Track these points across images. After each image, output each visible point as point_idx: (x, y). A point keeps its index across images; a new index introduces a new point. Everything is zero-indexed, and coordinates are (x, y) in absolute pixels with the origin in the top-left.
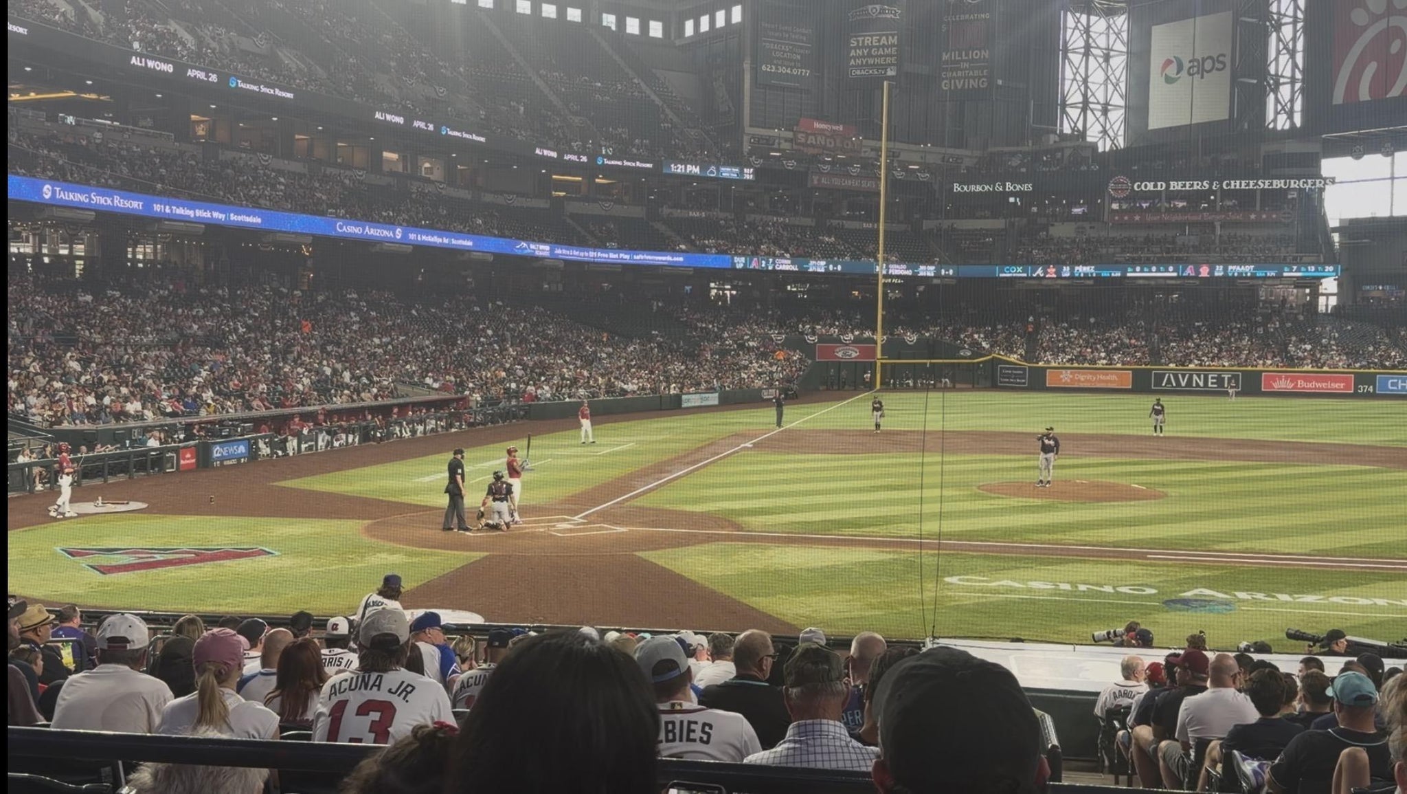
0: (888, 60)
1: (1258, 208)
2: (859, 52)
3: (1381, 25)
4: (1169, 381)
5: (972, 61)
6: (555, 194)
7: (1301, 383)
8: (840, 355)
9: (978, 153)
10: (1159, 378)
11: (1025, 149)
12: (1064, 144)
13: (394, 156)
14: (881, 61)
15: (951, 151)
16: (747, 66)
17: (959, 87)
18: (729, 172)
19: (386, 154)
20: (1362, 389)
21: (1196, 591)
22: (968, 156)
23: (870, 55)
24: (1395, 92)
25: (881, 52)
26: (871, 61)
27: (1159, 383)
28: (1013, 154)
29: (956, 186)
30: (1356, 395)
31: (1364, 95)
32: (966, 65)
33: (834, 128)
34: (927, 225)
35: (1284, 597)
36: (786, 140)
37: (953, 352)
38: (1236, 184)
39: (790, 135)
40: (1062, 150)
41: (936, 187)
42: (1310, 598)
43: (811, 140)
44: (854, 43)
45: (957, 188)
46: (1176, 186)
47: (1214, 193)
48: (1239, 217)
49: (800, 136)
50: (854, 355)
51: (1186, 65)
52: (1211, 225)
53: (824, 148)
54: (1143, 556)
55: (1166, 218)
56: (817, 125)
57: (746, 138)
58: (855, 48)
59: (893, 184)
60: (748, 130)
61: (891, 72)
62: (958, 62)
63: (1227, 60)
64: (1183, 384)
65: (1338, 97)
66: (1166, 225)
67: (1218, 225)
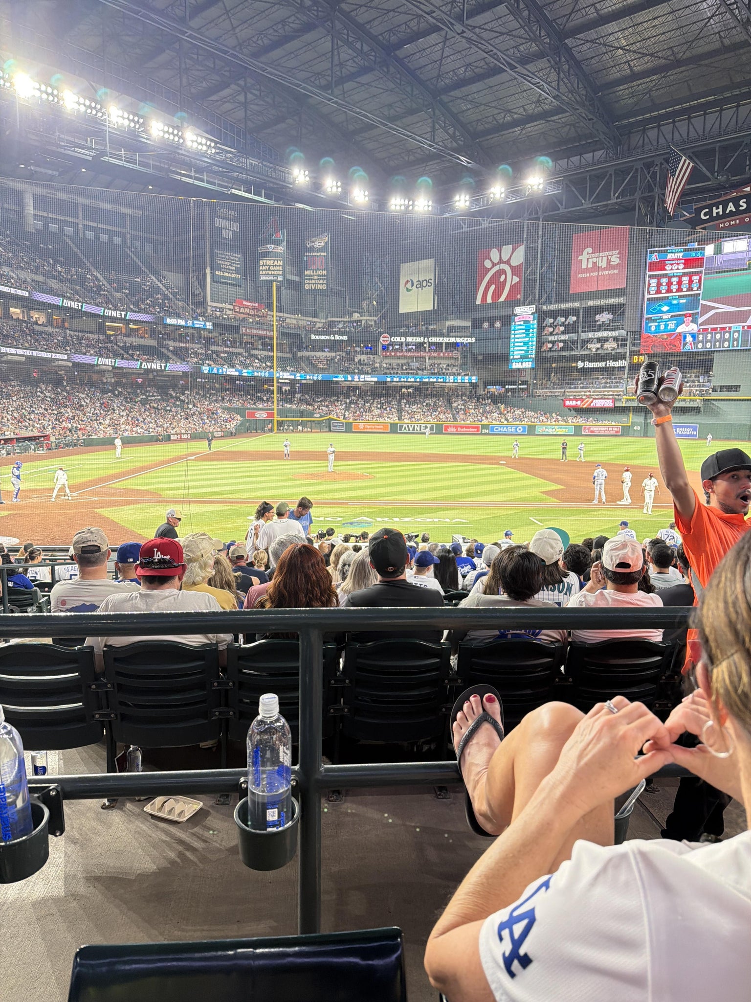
0: (278, 272)
1: (444, 351)
2: (264, 268)
3: (497, 268)
4: (405, 429)
5: (319, 275)
6: (108, 332)
7: (459, 429)
8: (258, 416)
9: (324, 321)
10: (401, 427)
11: (345, 320)
12: (362, 318)
13: (18, 311)
14: (275, 273)
15: (311, 319)
16: (208, 271)
17: (313, 288)
18: (199, 324)
19: (12, 309)
20: (484, 431)
21: (360, 518)
22: (320, 322)
23: (269, 270)
24: (502, 299)
25: (275, 268)
26: (270, 272)
27: (401, 429)
28: (339, 322)
29: (312, 335)
30: (482, 434)
31: (489, 300)
32: (316, 277)
33: (254, 305)
34: (299, 354)
35: (397, 519)
36: (230, 310)
37: (311, 414)
38: (435, 340)
39: (231, 307)
40: (360, 321)
41: (303, 336)
42: (407, 519)
43: (242, 310)
44: (261, 263)
45: (313, 337)
46: (409, 339)
47: (426, 343)
48: (436, 355)
49: (236, 308)
50: (265, 416)
51: (415, 283)
52: (424, 357)
53: (249, 314)
54: (347, 504)
55: (405, 354)
56: (245, 303)
57: (209, 308)
58: (263, 265)
59: (283, 334)
60: (210, 303)
61: (280, 279)
62: (312, 276)
63: (432, 281)
64: (411, 429)
65: (478, 302)
66: (405, 357)
67: (427, 358)
